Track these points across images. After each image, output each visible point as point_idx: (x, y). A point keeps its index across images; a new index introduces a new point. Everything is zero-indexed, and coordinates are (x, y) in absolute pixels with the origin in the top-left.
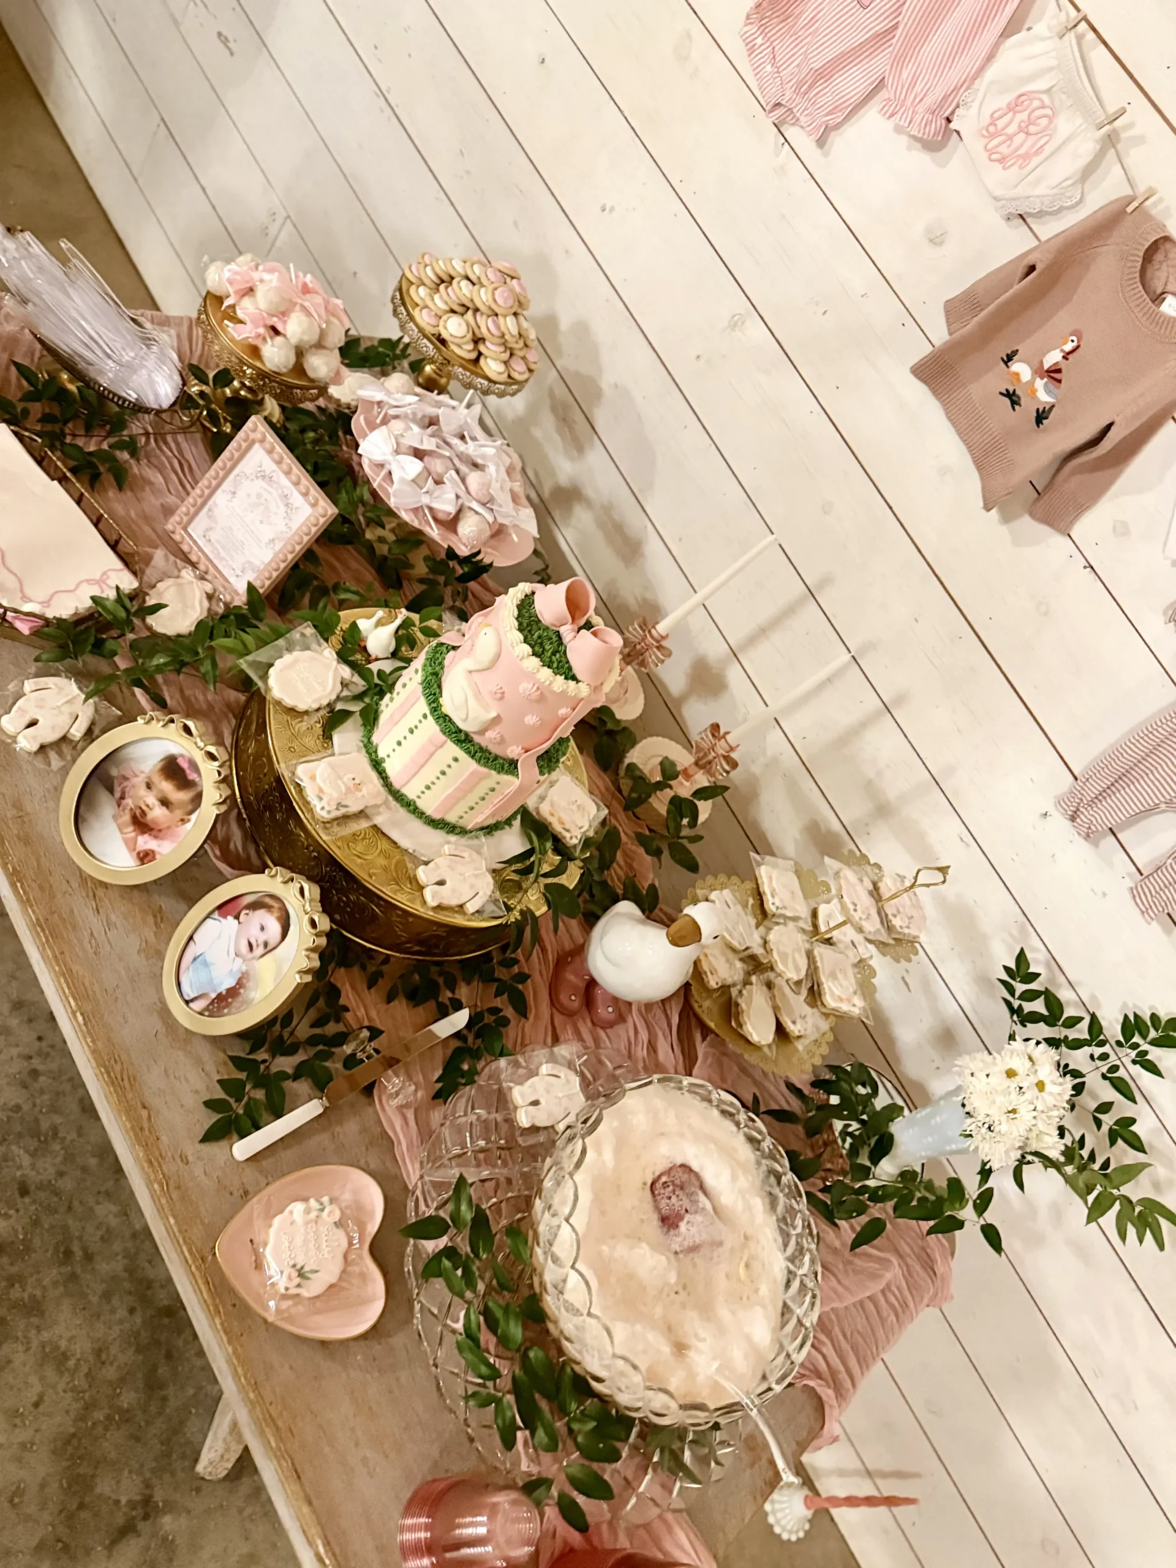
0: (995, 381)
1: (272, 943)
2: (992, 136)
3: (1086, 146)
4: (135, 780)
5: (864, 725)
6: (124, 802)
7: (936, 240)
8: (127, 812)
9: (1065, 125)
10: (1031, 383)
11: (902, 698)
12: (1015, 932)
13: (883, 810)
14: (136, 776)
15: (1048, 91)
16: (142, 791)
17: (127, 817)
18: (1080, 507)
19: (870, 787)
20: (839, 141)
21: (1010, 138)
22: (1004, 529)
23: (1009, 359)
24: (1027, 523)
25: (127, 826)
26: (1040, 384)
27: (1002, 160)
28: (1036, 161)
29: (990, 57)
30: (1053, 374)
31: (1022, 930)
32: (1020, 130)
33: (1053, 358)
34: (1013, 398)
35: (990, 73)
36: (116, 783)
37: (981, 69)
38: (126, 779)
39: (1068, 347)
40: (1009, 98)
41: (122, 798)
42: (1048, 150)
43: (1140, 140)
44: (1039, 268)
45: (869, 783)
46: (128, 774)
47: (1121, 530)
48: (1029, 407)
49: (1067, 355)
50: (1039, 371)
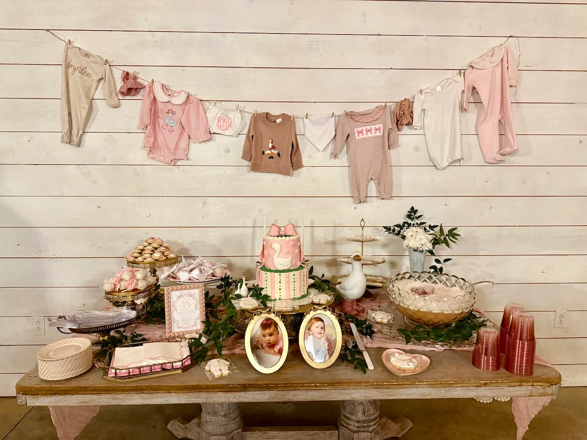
0: (266, 158)
1: (323, 326)
2: (220, 128)
3: (238, 114)
4: (260, 339)
5: (312, 234)
6: (264, 346)
7: (228, 151)
8: (266, 348)
9: (231, 115)
10: (271, 152)
11: (312, 222)
12: (376, 231)
13: (333, 243)
14: (260, 338)
15: (222, 114)
16: (264, 339)
17: (267, 349)
18: (300, 161)
19: (327, 243)
20: (190, 156)
21: (224, 125)
22: (293, 177)
23: (263, 153)
24: (295, 172)
25: (269, 350)
26: (273, 151)
27: (226, 129)
28: (232, 124)
29: (207, 118)
30: (273, 147)
31: (377, 229)
32: (224, 123)
33: (270, 145)
34: (271, 157)
35: (209, 120)
36: (258, 345)
37: (207, 121)
38: (258, 341)
39: (271, 141)
40: (217, 120)
41: (262, 346)
42: (232, 121)
43: (244, 107)
44: (254, 135)
45: (326, 243)
46: (257, 339)
47: (310, 157)
48: (276, 156)
49: (272, 143)
50: (271, 149)
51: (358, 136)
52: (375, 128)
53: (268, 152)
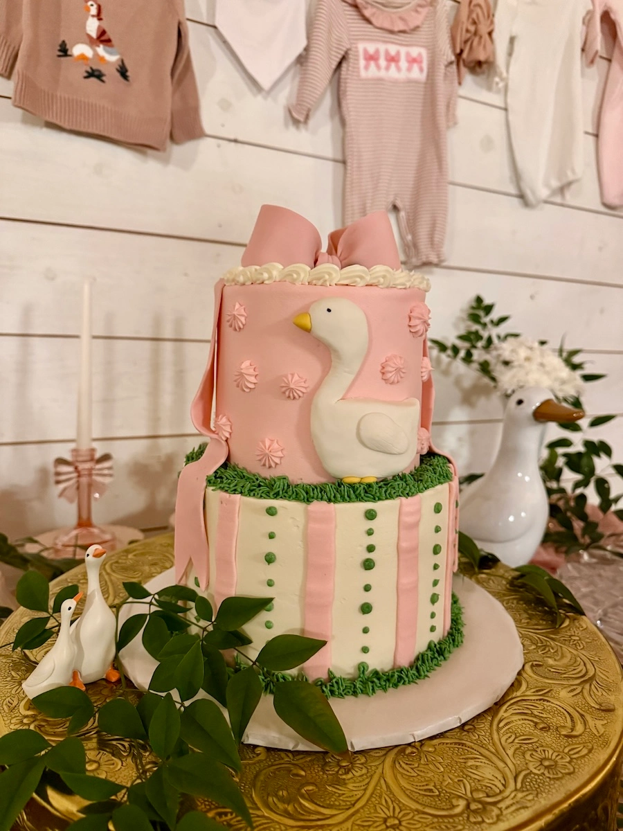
0: (73, 72)
10: (96, 54)
23: (64, 51)
24: (176, 149)
26: (101, 50)
30: (103, 38)
33: (92, 26)
34: (95, 74)
39: (94, 11)
47: (225, 105)
48: (111, 74)
49: (99, 16)
50: (92, 42)
51: (367, 68)
52: (408, 54)
53: (80, 49)
